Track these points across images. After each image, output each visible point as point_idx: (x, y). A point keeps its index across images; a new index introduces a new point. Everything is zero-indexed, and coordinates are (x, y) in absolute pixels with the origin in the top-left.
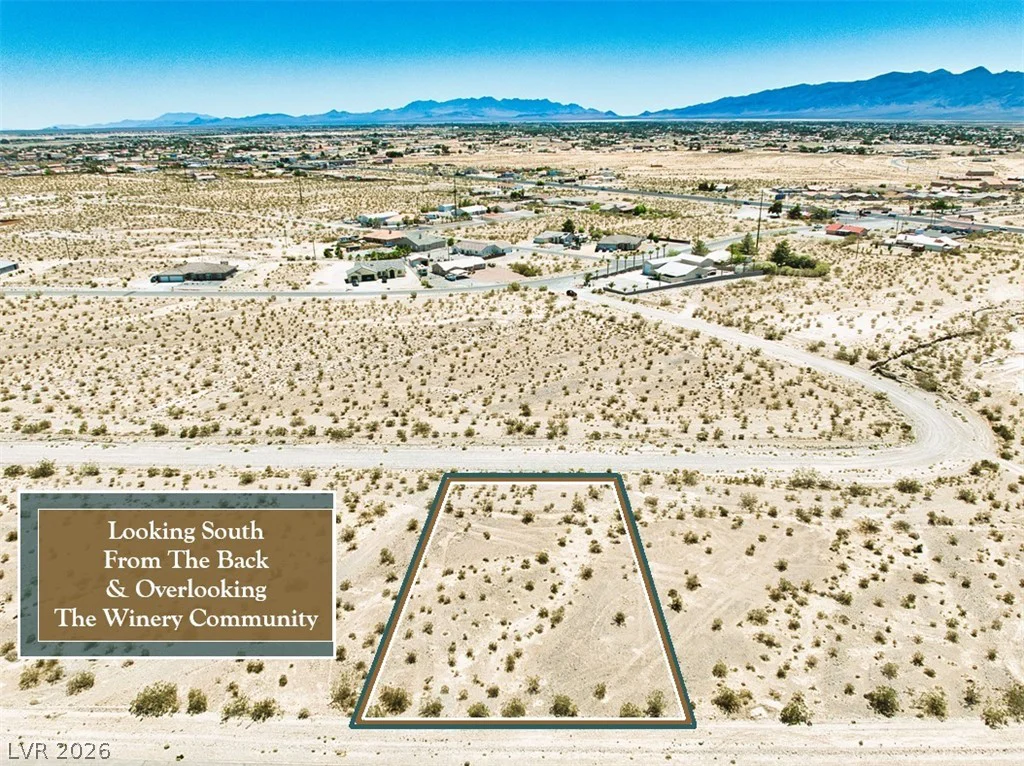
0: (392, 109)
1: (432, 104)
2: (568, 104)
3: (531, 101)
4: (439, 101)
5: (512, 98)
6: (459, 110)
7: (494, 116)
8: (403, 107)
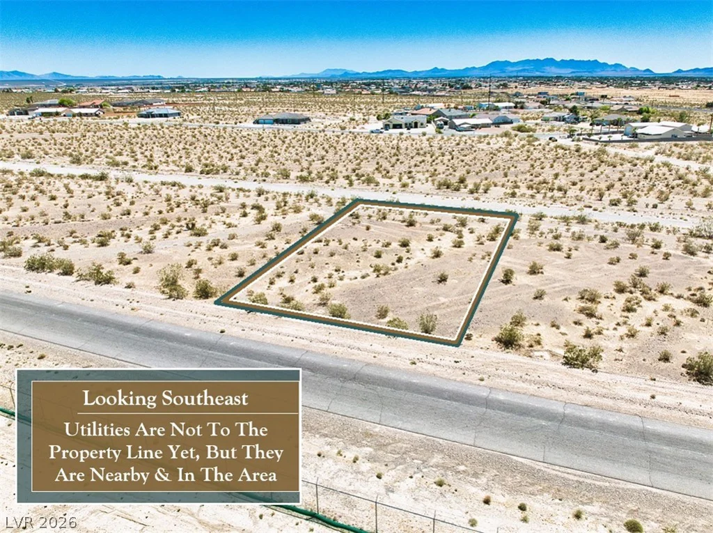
0: (477, 67)
1: (507, 63)
2: (613, 63)
3: (583, 61)
4: (512, 61)
5: (568, 59)
6: (526, 68)
7: (553, 71)
8: (485, 65)
